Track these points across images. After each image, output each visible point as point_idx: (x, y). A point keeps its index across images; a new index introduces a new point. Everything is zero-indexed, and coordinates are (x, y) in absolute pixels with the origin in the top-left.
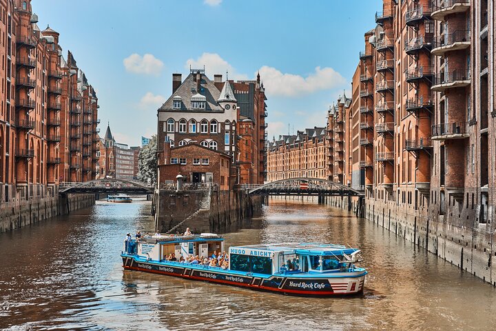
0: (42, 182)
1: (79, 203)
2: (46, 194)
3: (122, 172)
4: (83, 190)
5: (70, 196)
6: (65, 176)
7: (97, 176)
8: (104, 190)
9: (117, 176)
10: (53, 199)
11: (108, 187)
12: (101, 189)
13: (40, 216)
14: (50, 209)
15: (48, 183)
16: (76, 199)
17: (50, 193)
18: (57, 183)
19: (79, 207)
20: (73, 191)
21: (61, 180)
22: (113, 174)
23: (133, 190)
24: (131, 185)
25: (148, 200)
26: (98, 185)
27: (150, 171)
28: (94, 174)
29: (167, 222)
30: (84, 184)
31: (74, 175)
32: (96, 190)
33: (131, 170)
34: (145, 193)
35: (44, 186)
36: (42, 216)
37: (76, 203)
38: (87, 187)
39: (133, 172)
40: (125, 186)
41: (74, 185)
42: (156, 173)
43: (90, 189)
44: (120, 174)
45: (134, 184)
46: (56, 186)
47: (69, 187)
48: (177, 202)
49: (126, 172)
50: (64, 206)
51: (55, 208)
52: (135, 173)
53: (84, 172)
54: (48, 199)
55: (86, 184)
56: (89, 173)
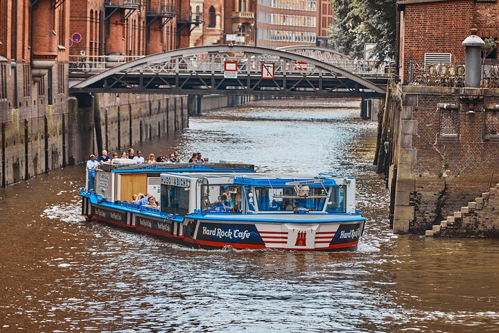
0: (14, 55)
1: (136, 123)
2: (27, 92)
3: (277, 20)
4: (150, 83)
5: (105, 101)
6: (91, 32)
7: (196, 32)
8: (220, 83)
9: (262, 36)
10: (51, 110)
11: (231, 73)
12: (208, 80)
13: (10, 169)
14: (40, 144)
15: (33, 57)
16: (125, 113)
17: (41, 92)
18: (64, 57)
19: (136, 139)
20: (115, 84)
21: (76, 48)
22: (248, 27)
23: (315, 83)
24: (310, 69)
25: (365, 117)
26: (197, 63)
27: (373, 20)
28: (183, 29)
29: (428, 195)
30: (152, 60)
31: (116, 30)
32: (190, 83)
33: (309, 14)
34: (352, 96)
35: (20, 67)
36: (16, 167)
37: (125, 126)
38: (163, 72)
39: (313, 22)
40: (288, 69)
41: (119, 63)
42: (394, 27)
43: (170, 80)
44: (270, 27)
45: (320, 65)
46: (61, 67)
47: (101, 72)
48: (465, 127)
49: (290, 21)
50: (85, 133)
51: (56, 141)
52: (323, 23)
53: (153, 22)
54: (32, 112)
55: (158, 62)
56: (170, 24)
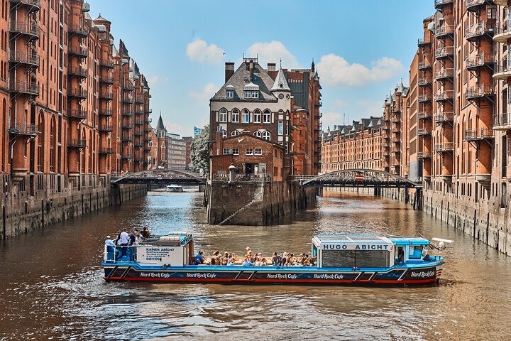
0: (94, 172)
1: (131, 193)
2: (98, 184)
3: (174, 162)
4: (135, 181)
5: (122, 186)
6: (117, 165)
7: (149, 166)
8: (156, 181)
9: (169, 167)
10: (105, 189)
11: (160, 177)
12: (153, 180)
13: (93, 207)
14: (102, 199)
15: (100, 173)
16: (128, 190)
17: (102, 184)
18: (109, 173)
19: (131, 198)
20: (125, 181)
21: (113, 171)
22: (165, 164)
23: (185, 180)
24: (183, 176)
25: (200, 191)
26: (150, 175)
27: (202, 161)
28: (145, 165)
29: (219, 213)
30: (136, 174)
31: (125, 165)
32: (148, 181)
33: (184, 160)
34: (197, 184)
35: (96, 176)
36: (94, 206)
37: (128, 194)
38: (139, 177)
39: (185, 163)
40: (177, 176)
42: (209, 163)
43: (142, 180)
44: (171, 164)
45: (187, 175)
46: (108, 176)
48: (230, 193)
49: (177, 163)
50: (116, 196)
51: (107, 199)
52: (188, 163)
53: (136, 163)
54: (100, 190)
55: (138, 175)
56: (141, 163)
